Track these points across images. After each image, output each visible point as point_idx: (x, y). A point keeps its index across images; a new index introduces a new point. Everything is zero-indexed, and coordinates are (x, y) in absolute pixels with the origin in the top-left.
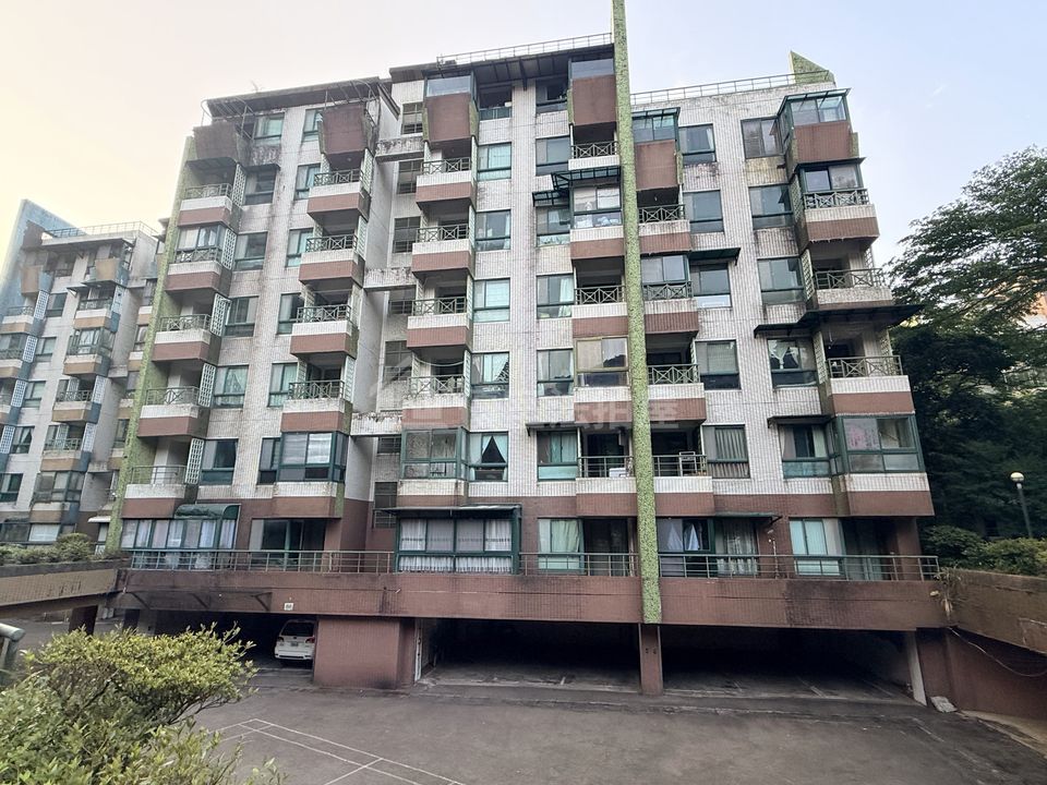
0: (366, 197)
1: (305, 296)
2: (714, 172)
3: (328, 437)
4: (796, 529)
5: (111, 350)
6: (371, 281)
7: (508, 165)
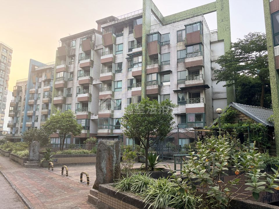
0: (92, 62)
1: (80, 88)
2: (169, 47)
3: (85, 120)
4: (180, 140)
5: (51, 96)
6: (94, 83)
7: (122, 50)
